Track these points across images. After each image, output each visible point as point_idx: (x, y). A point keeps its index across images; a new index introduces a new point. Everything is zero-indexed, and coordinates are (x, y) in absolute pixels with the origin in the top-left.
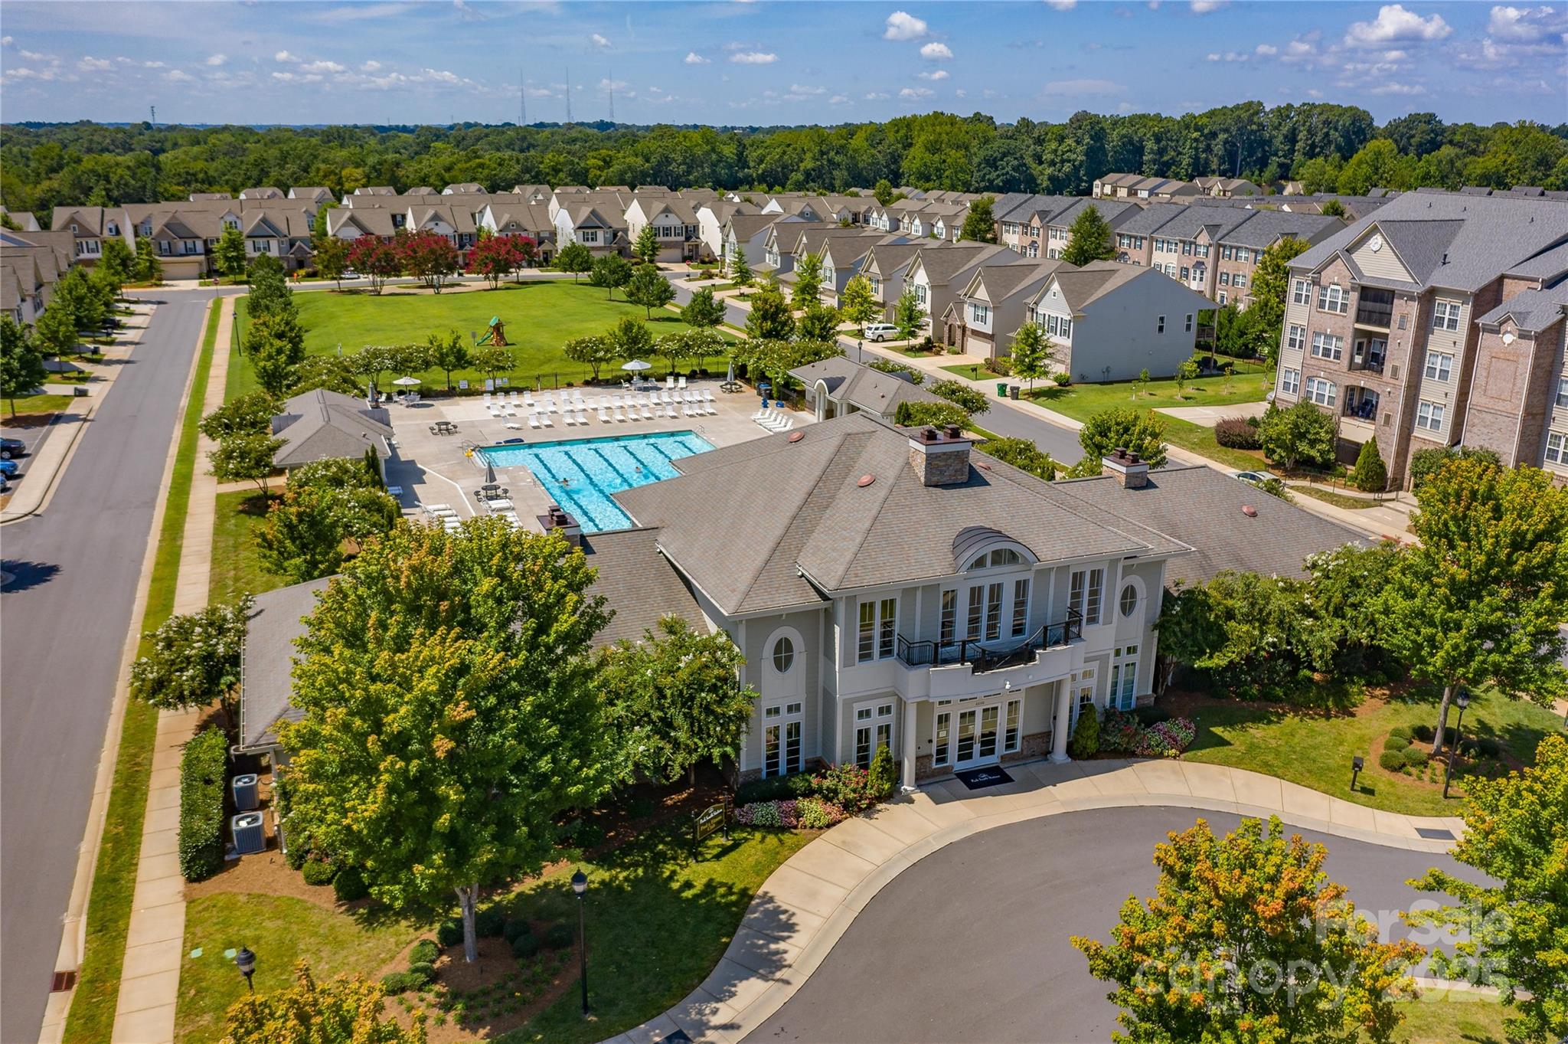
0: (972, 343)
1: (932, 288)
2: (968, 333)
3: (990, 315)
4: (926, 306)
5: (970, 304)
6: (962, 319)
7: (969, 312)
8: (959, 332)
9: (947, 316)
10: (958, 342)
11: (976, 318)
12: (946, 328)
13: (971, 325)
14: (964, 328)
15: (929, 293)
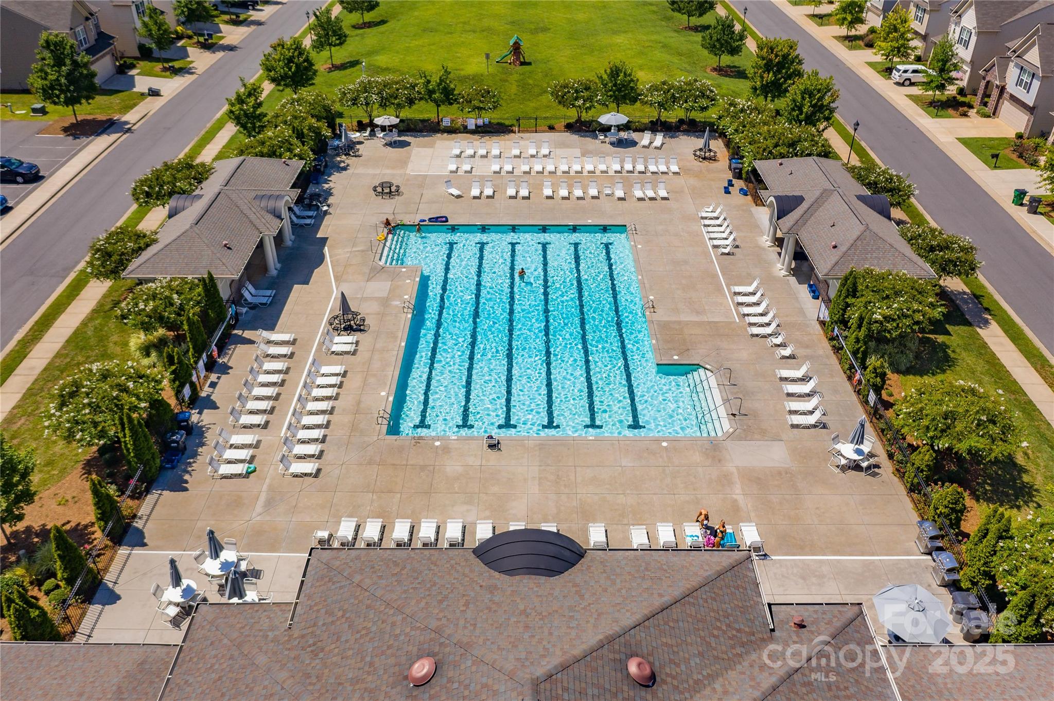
0: (1006, 107)
1: (979, 34)
2: (1006, 95)
3: (1036, 84)
4: (965, 54)
5: (1017, 65)
6: (1003, 77)
7: (1012, 73)
8: (995, 93)
9: (987, 71)
10: (992, 101)
11: (1019, 82)
12: (983, 83)
13: (1011, 88)
14: (1002, 89)
15: (974, 39)
